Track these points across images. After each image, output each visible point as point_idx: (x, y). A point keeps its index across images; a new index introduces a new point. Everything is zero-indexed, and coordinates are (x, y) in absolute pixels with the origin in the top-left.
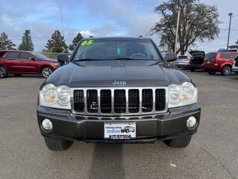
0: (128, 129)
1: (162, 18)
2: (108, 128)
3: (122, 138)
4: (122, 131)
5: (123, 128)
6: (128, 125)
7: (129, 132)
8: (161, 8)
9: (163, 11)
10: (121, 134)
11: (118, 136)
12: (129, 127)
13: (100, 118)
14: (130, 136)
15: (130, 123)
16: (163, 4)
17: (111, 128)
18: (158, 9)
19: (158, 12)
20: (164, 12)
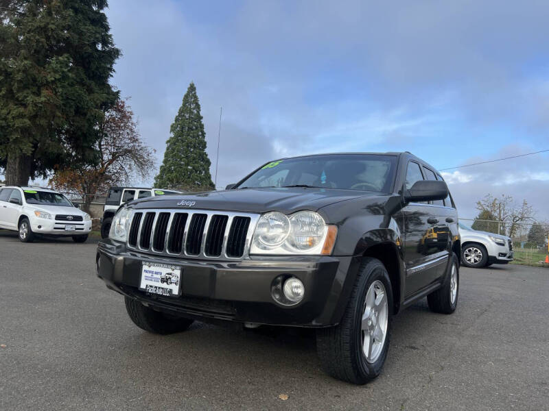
0: (170, 278)
2: (146, 272)
3: (160, 292)
4: (163, 280)
5: (163, 275)
6: (169, 271)
7: (171, 283)
10: (160, 284)
11: (156, 287)
12: (171, 274)
13: (139, 255)
14: (171, 290)
15: (173, 267)
17: (150, 272)
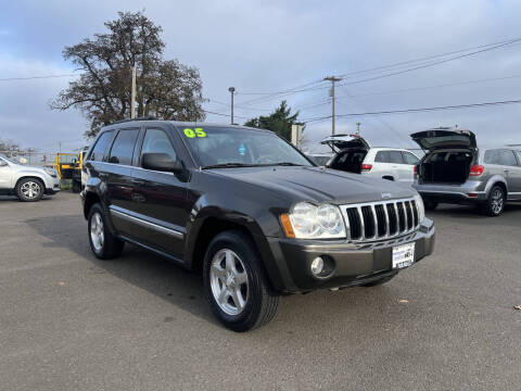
1: (83, 72)
2: (395, 254)
4: (406, 256)
5: (406, 252)
7: (410, 255)
8: (80, 52)
9: (84, 59)
10: (404, 260)
15: (411, 244)
16: (85, 43)
17: (398, 253)
18: (72, 52)
19: (72, 58)
20: (89, 60)
